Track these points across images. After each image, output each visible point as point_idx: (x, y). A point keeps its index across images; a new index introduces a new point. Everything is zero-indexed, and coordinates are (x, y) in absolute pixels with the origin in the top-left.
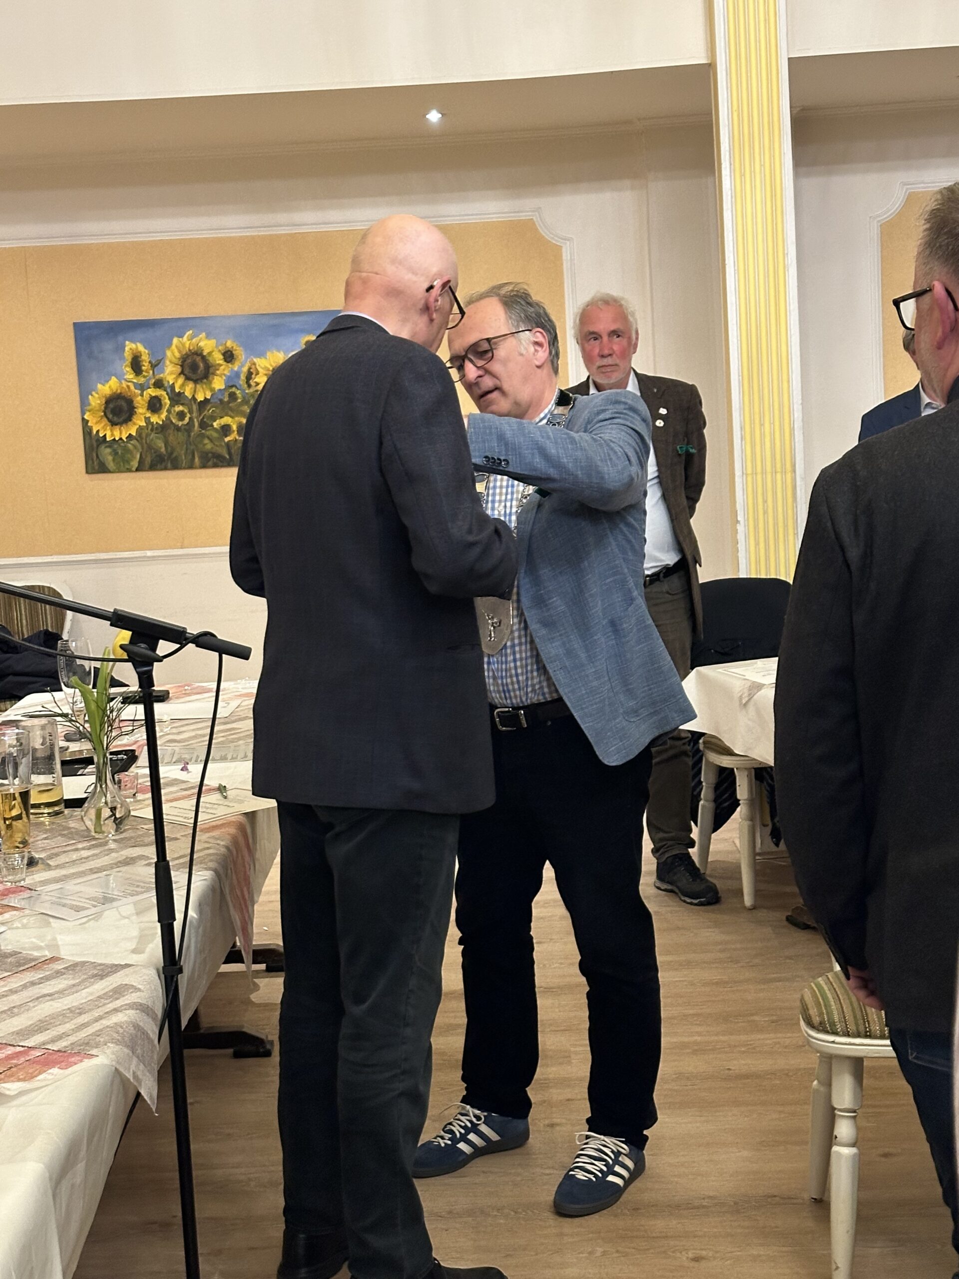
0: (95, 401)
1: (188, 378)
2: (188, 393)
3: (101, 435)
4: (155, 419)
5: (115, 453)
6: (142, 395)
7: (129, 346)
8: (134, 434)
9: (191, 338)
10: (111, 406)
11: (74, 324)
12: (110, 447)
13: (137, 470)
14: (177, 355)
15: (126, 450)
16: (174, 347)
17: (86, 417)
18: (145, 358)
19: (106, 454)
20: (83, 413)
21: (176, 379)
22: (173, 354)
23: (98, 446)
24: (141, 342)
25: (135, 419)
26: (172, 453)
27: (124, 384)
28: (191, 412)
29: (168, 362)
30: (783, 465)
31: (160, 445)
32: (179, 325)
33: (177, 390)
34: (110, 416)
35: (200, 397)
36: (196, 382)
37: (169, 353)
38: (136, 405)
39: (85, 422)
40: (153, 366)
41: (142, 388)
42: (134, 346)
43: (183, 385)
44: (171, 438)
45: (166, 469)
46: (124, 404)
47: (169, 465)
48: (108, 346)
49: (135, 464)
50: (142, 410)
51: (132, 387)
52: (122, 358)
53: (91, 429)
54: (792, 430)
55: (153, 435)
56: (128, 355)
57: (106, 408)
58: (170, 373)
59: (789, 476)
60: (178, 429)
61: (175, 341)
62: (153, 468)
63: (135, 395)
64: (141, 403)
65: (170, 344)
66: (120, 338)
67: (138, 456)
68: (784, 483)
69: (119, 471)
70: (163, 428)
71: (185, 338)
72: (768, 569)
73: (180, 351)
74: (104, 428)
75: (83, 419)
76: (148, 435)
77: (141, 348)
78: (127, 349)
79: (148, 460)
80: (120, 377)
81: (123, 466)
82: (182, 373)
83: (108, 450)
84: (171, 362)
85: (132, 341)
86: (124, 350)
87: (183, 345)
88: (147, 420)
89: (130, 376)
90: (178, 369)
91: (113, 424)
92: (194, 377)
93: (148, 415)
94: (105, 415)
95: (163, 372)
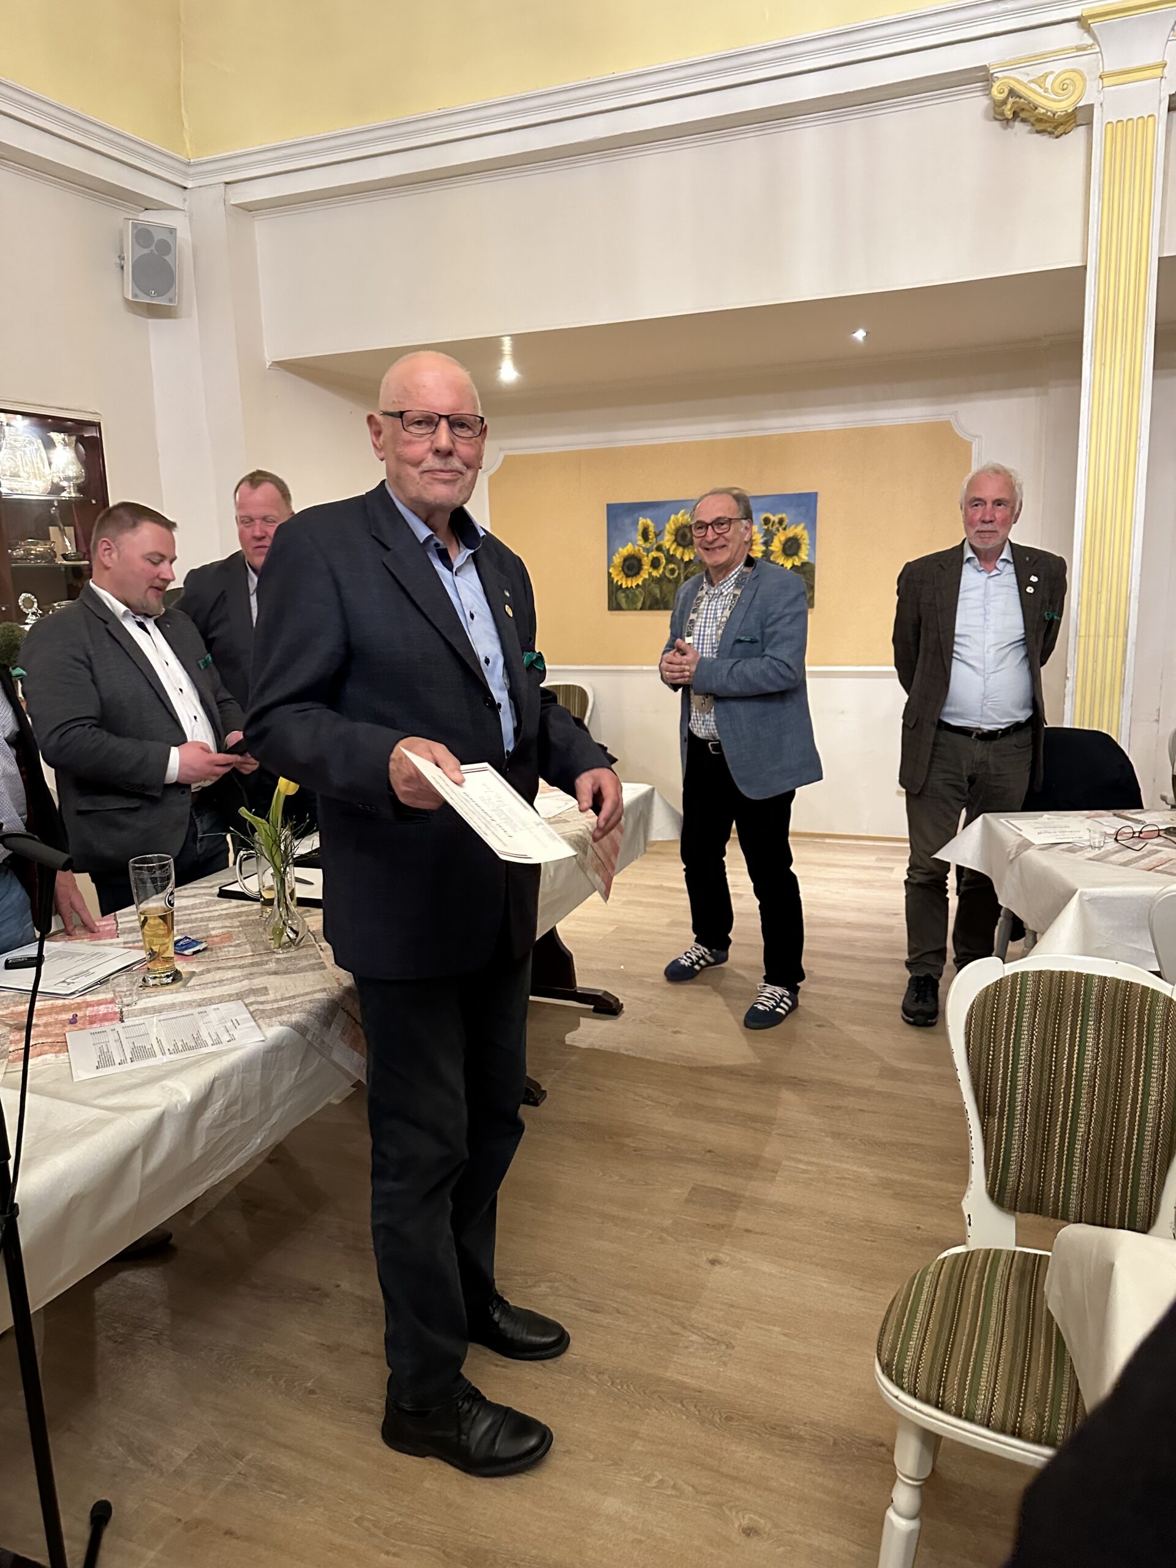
0: (617, 560)
1: (679, 545)
2: (678, 556)
3: (619, 583)
4: (655, 574)
5: (627, 597)
6: (647, 556)
7: (642, 521)
8: (640, 583)
9: (683, 516)
10: (627, 563)
11: (608, 505)
12: (624, 592)
13: (641, 609)
14: (673, 527)
15: (635, 595)
16: (671, 522)
17: (611, 571)
18: (652, 529)
19: (621, 596)
20: (609, 568)
21: (671, 545)
22: (670, 527)
23: (617, 591)
24: (650, 518)
25: (642, 573)
26: (664, 598)
27: (637, 548)
28: (679, 569)
29: (666, 533)
30: (1116, 629)
31: (657, 591)
32: (675, 506)
33: (671, 553)
34: (626, 571)
35: (686, 559)
36: (684, 547)
37: (667, 526)
38: (643, 563)
39: (609, 574)
40: (657, 535)
41: (648, 551)
42: (644, 521)
43: (675, 550)
44: (664, 587)
45: (659, 609)
46: (635, 563)
47: (662, 606)
48: (628, 521)
49: (639, 605)
50: (647, 567)
51: (642, 551)
52: (636, 530)
53: (613, 579)
54: (1128, 598)
55: (653, 585)
56: (640, 528)
57: (624, 565)
58: (667, 541)
59: (1121, 640)
60: (669, 581)
61: (673, 517)
62: (651, 608)
63: (643, 556)
64: (646, 561)
65: (669, 519)
66: (636, 515)
67: (642, 599)
68: (1115, 647)
69: (629, 609)
70: (659, 581)
71: (680, 515)
72: (1091, 723)
73: (675, 525)
74: (622, 579)
75: (609, 572)
76: (649, 585)
77: (649, 522)
78: (640, 523)
79: (648, 603)
80: (634, 544)
81: (632, 607)
82: (675, 540)
83: (623, 595)
84: (669, 532)
85: (645, 517)
86: (638, 523)
87: (678, 520)
88: (650, 574)
89: (641, 542)
90: (673, 538)
91: (628, 576)
92: (683, 543)
93: (651, 570)
94: (623, 570)
95: (662, 539)
